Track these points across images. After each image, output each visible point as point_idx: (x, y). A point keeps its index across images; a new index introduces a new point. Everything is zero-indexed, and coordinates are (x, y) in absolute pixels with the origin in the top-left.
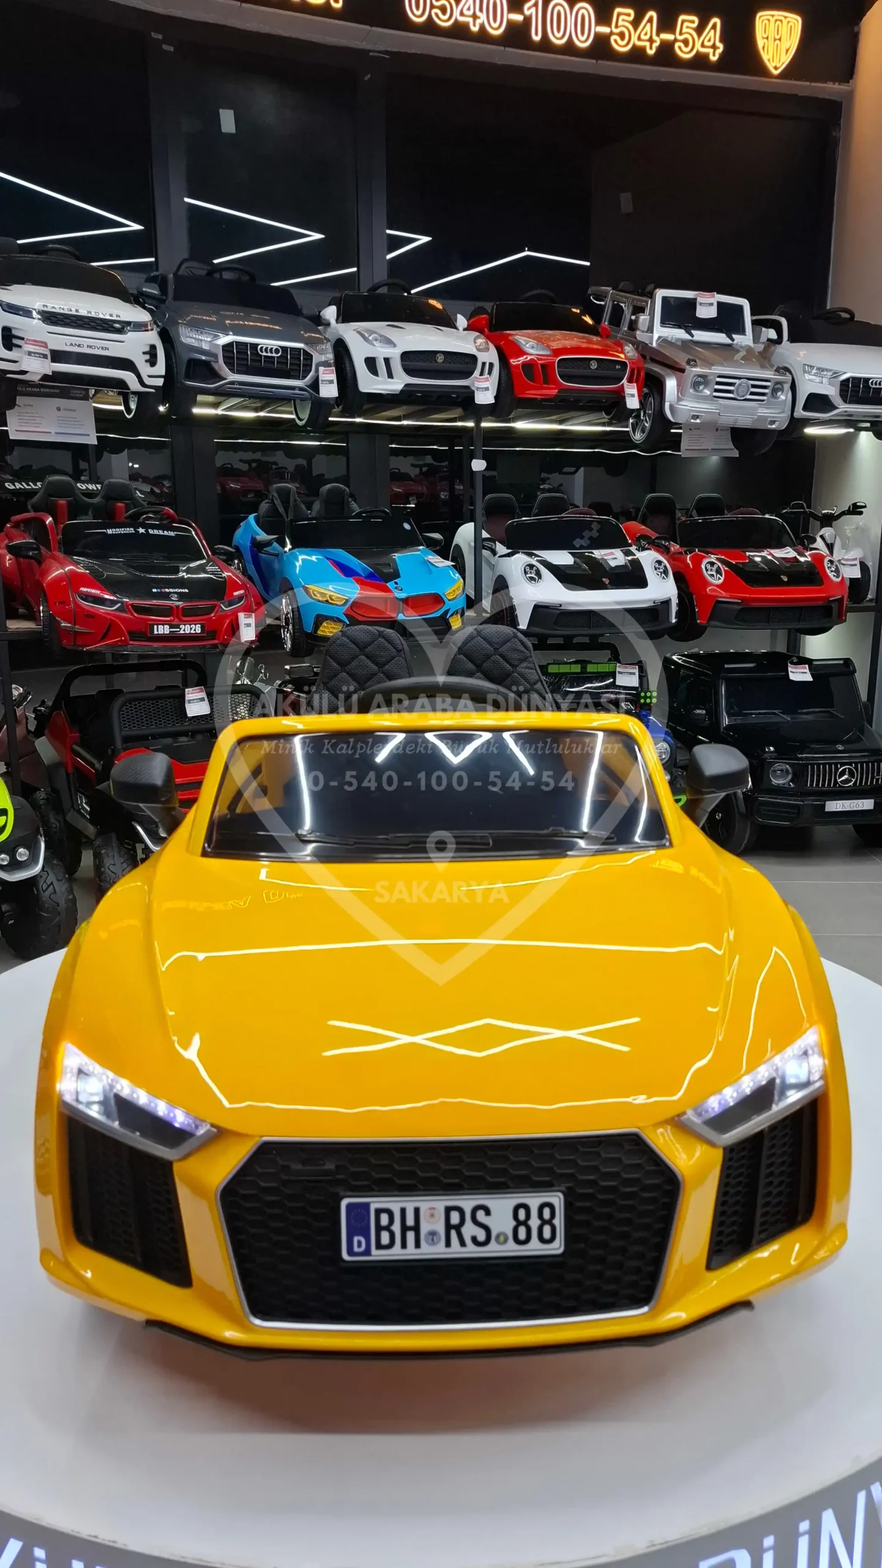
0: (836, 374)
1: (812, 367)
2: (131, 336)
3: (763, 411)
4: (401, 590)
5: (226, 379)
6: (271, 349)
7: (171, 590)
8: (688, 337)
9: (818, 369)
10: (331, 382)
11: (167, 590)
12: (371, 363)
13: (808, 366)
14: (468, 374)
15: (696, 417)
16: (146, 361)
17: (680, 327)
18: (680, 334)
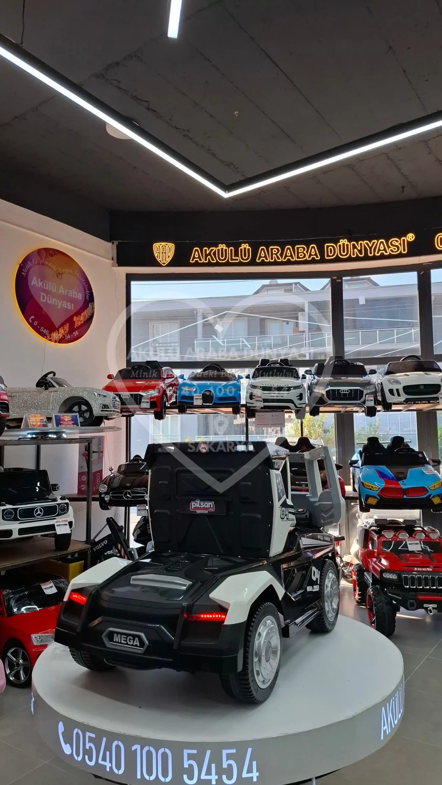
2: (292, 391)
4: (405, 485)
5: (327, 403)
6: (345, 391)
7: (304, 483)
10: (372, 400)
11: (302, 483)
12: (391, 391)
14: (437, 392)
16: (298, 399)
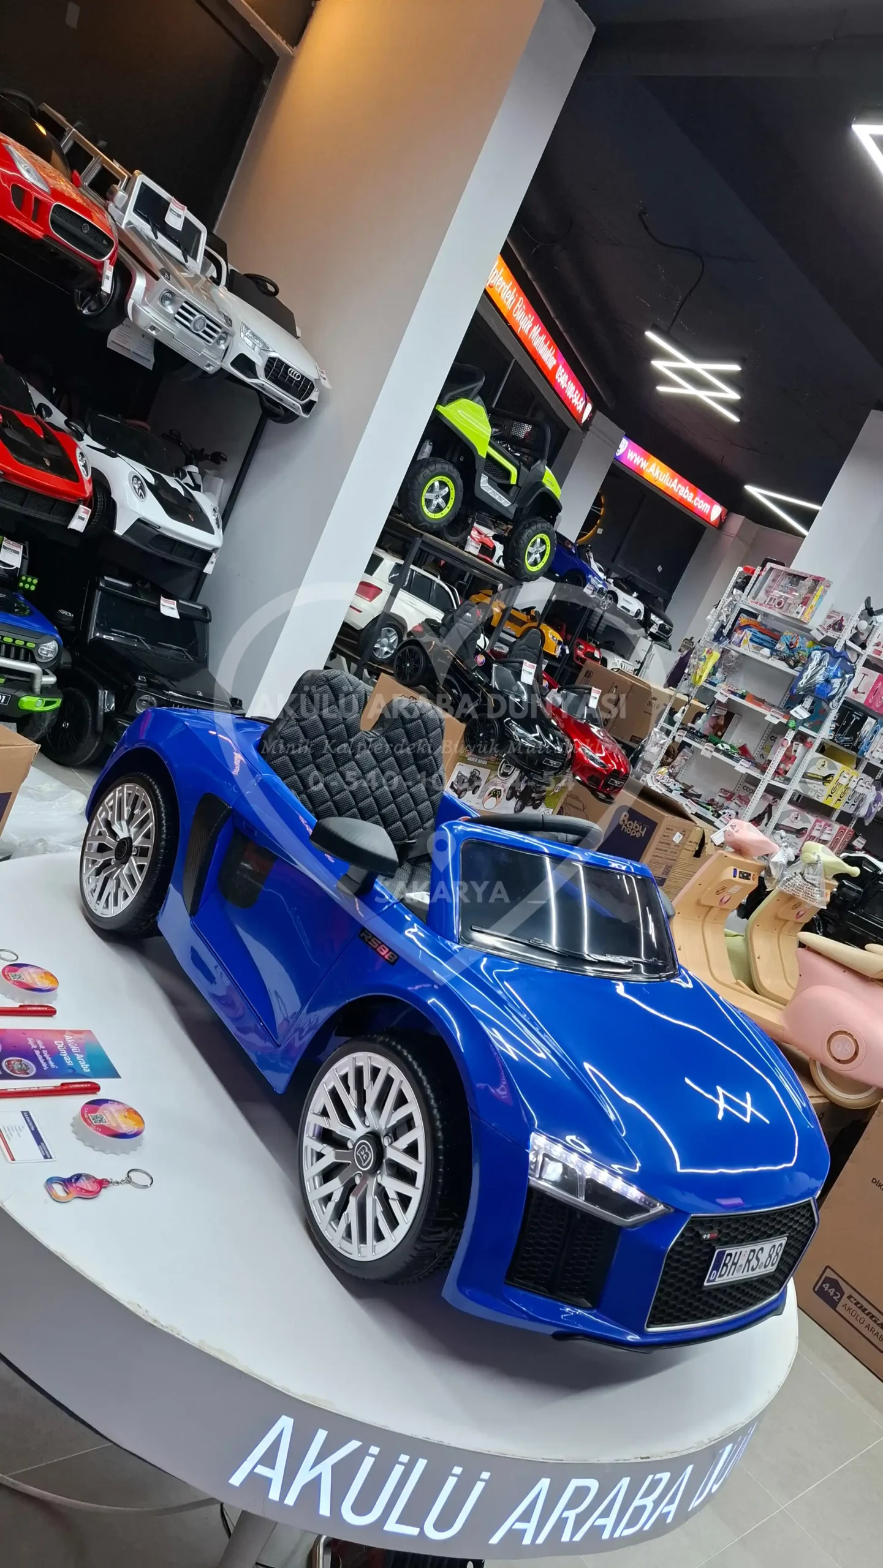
0: (265, 348)
1: (248, 329)
3: (206, 352)
8: (151, 235)
9: (254, 335)
13: (246, 327)
15: (153, 328)
17: (147, 221)
18: (146, 228)
